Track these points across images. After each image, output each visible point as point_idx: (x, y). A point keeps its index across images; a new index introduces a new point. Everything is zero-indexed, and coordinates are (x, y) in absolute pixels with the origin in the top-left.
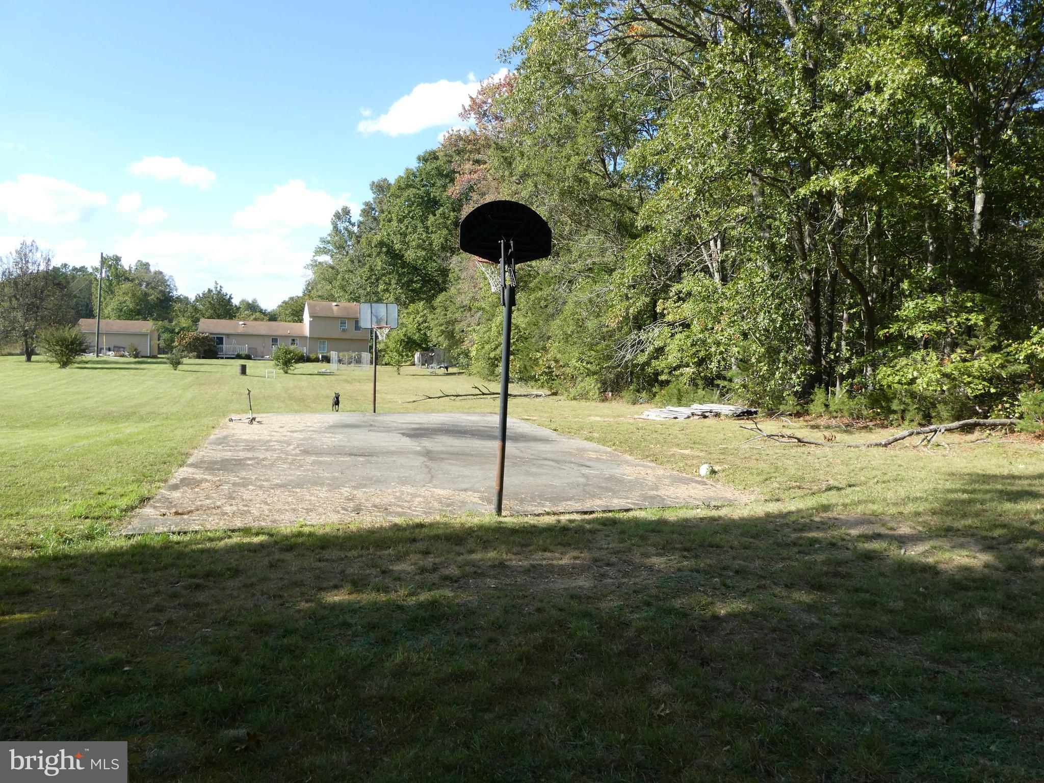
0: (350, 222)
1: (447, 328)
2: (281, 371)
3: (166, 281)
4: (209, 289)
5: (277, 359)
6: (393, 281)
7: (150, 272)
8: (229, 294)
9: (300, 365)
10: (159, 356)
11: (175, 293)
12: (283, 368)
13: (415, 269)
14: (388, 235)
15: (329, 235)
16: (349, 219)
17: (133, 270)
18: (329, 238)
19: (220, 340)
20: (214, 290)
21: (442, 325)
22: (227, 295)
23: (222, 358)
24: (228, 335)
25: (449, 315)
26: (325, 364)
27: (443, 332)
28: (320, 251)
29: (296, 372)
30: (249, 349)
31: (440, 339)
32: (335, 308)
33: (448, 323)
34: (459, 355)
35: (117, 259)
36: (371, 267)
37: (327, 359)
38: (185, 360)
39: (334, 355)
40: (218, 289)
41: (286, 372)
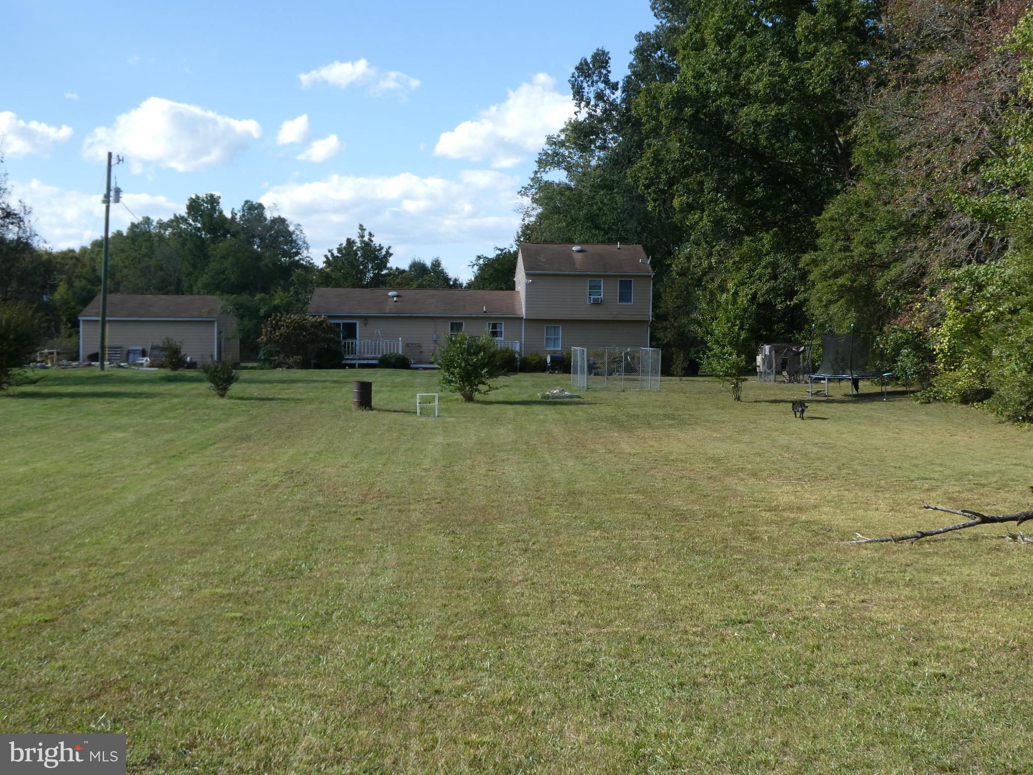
0: (607, 82)
1: (853, 281)
2: (458, 395)
3: (290, 234)
4: (349, 240)
5: (449, 366)
6: (708, 185)
7: (265, 219)
8: (385, 247)
9: (502, 380)
10: (243, 365)
11: (305, 253)
12: (461, 389)
13: (757, 154)
14: (699, 75)
15: (563, 131)
16: (606, 76)
17: (238, 217)
18: (563, 137)
19: (350, 330)
20: (358, 240)
21: (837, 275)
22: (381, 248)
23: (352, 366)
24: (366, 319)
25: (858, 250)
26: (559, 376)
27: (843, 291)
28: (546, 161)
29: (492, 396)
30: (407, 345)
31: (833, 309)
32: (578, 257)
33: (858, 268)
34: (897, 349)
35: (213, 201)
36: (656, 154)
37: (563, 365)
38: (244, 374)
39: (579, 354)
40: (366, 239)
41: (469, 399)
